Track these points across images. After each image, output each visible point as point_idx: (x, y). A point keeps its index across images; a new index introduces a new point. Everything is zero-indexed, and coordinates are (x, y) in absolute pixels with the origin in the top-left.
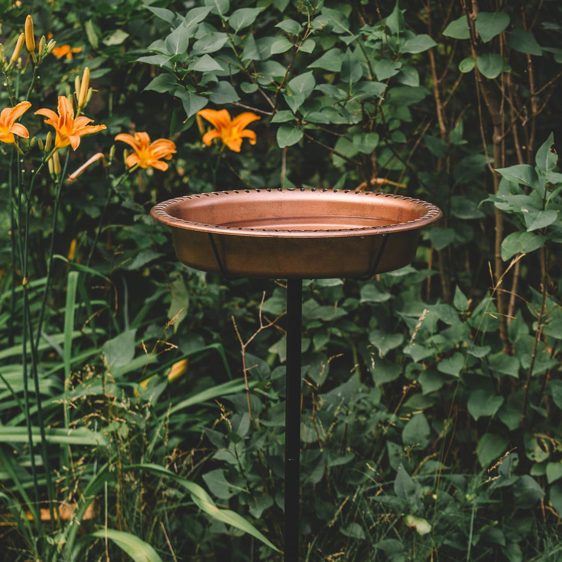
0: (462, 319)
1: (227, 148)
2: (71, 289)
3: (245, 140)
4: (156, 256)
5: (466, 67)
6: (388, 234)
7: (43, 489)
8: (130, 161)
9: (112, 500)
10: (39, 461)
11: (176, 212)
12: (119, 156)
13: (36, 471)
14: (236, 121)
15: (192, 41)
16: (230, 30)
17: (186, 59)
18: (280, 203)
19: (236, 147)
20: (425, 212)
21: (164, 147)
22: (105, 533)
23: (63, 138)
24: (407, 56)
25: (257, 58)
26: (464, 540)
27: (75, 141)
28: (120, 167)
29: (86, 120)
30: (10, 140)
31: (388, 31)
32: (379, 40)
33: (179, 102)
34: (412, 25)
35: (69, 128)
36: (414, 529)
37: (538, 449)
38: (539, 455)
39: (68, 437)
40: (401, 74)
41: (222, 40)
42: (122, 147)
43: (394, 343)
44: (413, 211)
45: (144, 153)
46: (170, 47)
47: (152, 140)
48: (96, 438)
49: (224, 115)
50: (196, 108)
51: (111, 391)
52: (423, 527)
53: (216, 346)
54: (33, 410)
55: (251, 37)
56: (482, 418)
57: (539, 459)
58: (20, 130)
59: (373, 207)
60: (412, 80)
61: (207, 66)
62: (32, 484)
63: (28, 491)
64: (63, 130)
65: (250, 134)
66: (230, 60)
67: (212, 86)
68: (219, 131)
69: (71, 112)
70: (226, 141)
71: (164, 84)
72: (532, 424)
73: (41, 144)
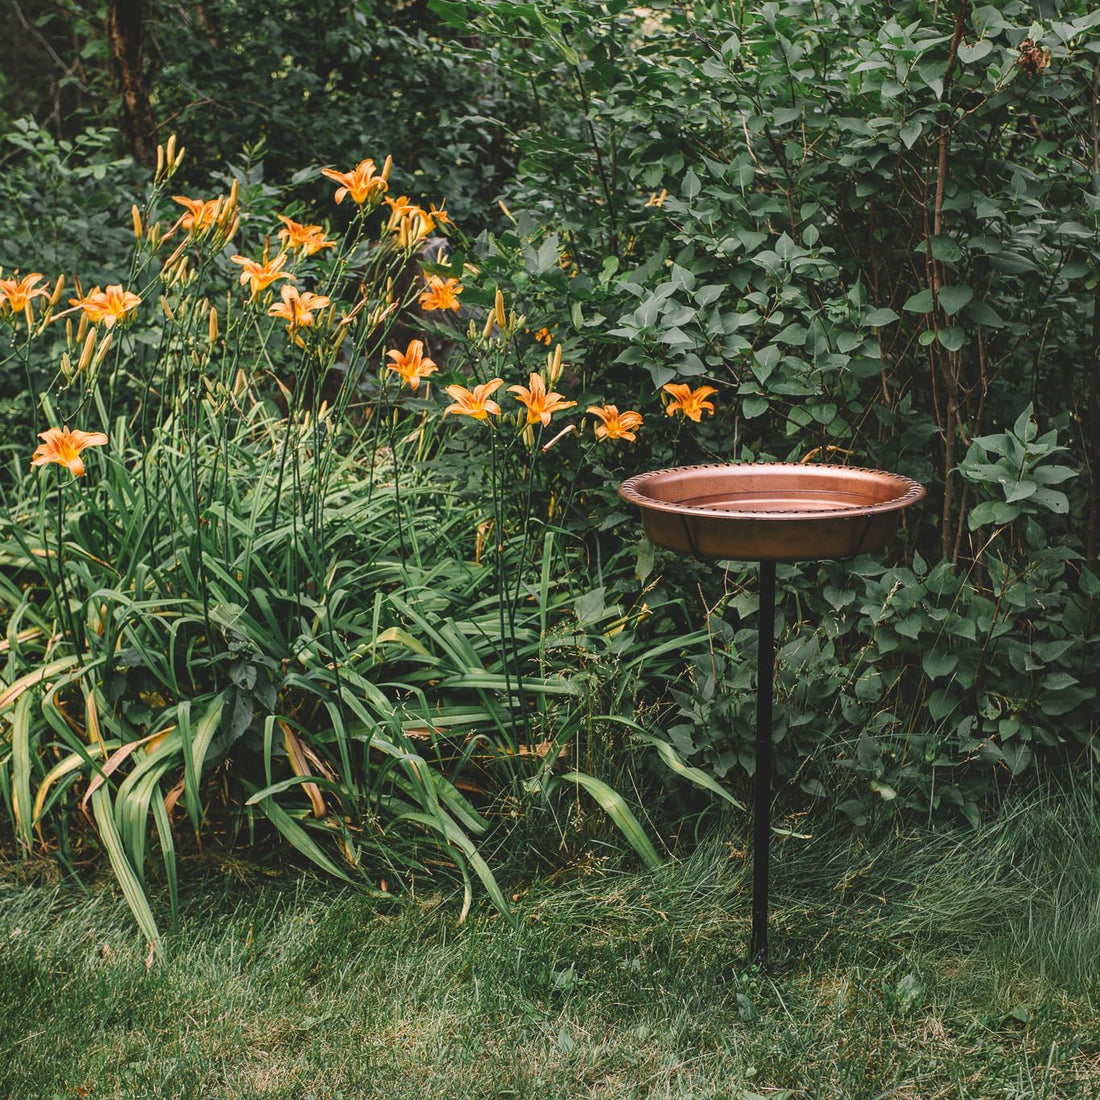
0: (920, 581)
1: (688, 418)
2: (548, 546)
3: (705, 411)
4: (625, 518)
5: (926, 340)
6: (874, 515)
7: (520, 729)
8: (601, 432)
9: (583, 740)
10: (517, 704)
11: (645, 490)
12: (590, 426)
13: (515, 711)
14: (696, 393)
15: (660, 315)
16: (695, 305)
17: (654, 332)
18: (750, 477)
19: (696, 418)
20: (907, 490)
21: (632, 419)
22: (576, 777)
23: (535, 414)
24: (868, 329)
25: (722, 332)
26: (925, 802)
27: (546, 418)
28: (591, 437)
29: (558, 396)
30: (482, 417)
31: (851, 306)
32: (843, 313)
33: (647, 373)
34: (873, 299)
35: (541, 404)
36: (879, 793)
37: (990, 706)
38: (992, 714)
39: (545, 685)
40: (862, 348)
41: (689, 315)
42: (593, 419)
43: (848, 599)
44: (890, 488)
45: (614, 424)
46: (639, 320)
47: (620, 413)
48: (568, 687)
49: (684, 388)
50: (662, 380)
51: (583, 642)
52: (888, 793)
53: (679, 601)
54: (511, 657)
55: (716, 312)
56: (938, 679)
57: (992, 718)
58: (492, 407)
59: (847, 481)
60: (874, 353)
61: (676, 339)
62: (510, 724)
63: (507, 729)
64: (535, 407)
65: (709, 405)
66: (695, 334)
67: (680, 358)
68: (681, 403)
69: (543, 388)
70: (686, 412)
71: (633, 356)
72: (983, 682)
73: (513, 419)
